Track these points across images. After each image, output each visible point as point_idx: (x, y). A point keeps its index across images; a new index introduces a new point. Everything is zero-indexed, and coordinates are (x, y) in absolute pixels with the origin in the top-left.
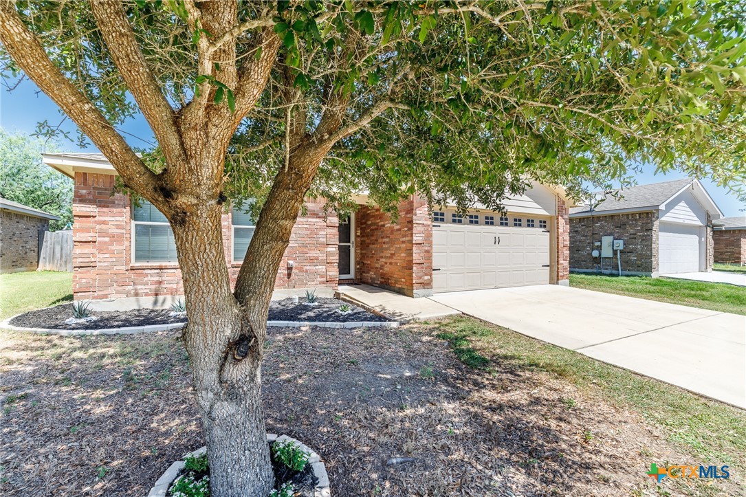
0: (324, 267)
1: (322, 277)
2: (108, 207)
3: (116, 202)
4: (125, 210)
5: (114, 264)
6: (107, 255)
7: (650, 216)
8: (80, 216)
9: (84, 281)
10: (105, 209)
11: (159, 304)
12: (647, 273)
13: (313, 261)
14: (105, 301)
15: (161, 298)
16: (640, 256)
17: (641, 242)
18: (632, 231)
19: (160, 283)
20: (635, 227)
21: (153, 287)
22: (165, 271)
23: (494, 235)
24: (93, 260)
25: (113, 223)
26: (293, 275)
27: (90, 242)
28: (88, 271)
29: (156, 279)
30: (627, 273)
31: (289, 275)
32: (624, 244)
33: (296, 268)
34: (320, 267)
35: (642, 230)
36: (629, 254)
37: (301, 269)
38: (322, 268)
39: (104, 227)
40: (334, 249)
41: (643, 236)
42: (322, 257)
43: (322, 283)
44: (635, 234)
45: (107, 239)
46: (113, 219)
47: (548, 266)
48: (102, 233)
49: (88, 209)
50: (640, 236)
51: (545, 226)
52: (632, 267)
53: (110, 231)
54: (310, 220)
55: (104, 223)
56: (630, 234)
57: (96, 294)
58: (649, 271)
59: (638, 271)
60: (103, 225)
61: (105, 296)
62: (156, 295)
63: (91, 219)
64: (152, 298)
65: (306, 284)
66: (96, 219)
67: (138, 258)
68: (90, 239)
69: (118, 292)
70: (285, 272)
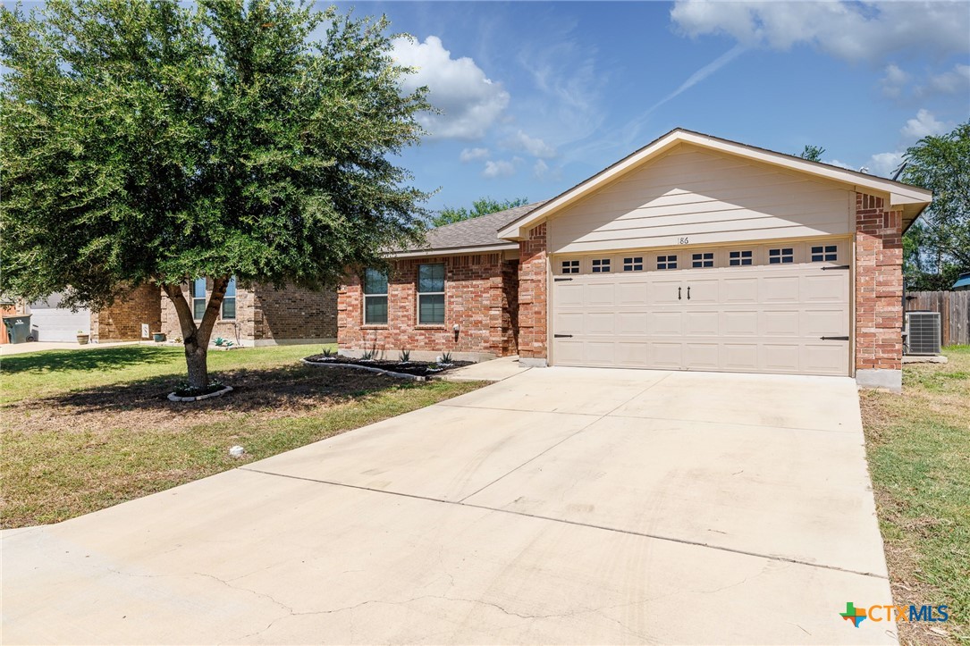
0: (488, 331)
1: (485, 342)
2: (351, 286)
4: (358, 287)
5: (354, 325)
6: (351, 320)
8: (340, 294)
9: (342, 336)
10: (350, 288)
13: (477, 324)
14: (350, 351)
19: (375, 340)
21: (372, 343)
22: (377, 331)
23: (678, 285)
24: (347, 322)
25: (354, 296)
26: (460, 339)
27: (344, 310)
28: (344, 330)
29: (373, 337)
31: (456, 338)
33: (462, 332)
34: (484, 331)
37: (466, 333)
38: (485, 333)
40: (498, 312)
42: (486, 321)
43: (486, 348)
45: (351, 308)
46: (354, 293)
47: (846, 338)
48: (349, 304)
51: (833, 258)
53: (353, 303)
54: (474, 282)
55: (350, 297)
57: (346, 345)
60: (349, 299)
61: (351, 348)
62: (374, 349)
63: (346, 294)
65: (471, 348)
67: (367, 321)
68: (345, 308)
69: (356, 345)
70: (454, 335)
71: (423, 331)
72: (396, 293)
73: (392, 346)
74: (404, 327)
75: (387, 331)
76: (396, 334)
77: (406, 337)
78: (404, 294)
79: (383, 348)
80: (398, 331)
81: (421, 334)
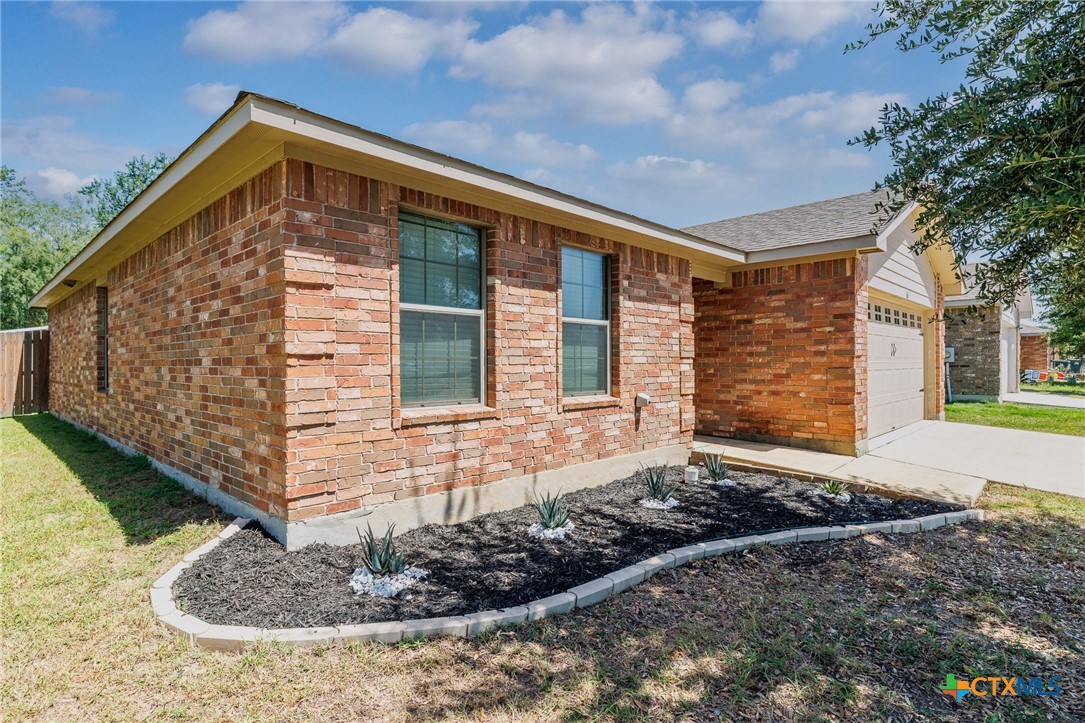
0: (676, 404)
1: (673, 423)
2: (355, 263)
3: (373, 250)
4: (388, 273)
5: (370, 414)
6: (356, 393)
7: (996, 312)
8: (299, 285)
9: (312, 465)
10: (351, 269)
11: (455, 511)
12: (991, 398)
13: (664, 391)
14: (353, 517)
15: (457, 493)
16: (981, 372)
17: (982, 351)
18: (968, 335)
19: (455, 457)
20: (973, 328)
21: (443, 468)
22: (462, 426)
23: (891, 340)
24: (330, 406)
25: (364, 305)
26: (642, 424)
27: (318, 357)
28: (319, 438)
29: (447, 447)
30: (961, 397)
31: (637, 423)
32: (956, 354)
33: (646, 408)
34: (673, 404)
35: (983, 333)
36: (963, 369)
37: (651, 410)
38: (673, 407)
39: (349, 315)
40: (688, 368)
41: (986, 341)
42: (675, 383)
43: (675, 435)
44: (973, 339)
45: (354, 349)
46: (365, 295)
47: (923, 391)
48: (344, 333)
49: (318, 266)
50: (980, 341)
51: (920, 326)
52: (968, 388)
53: (363, 327)
54: (661, 308)
55: (348, 304)
56: (965, 339)
57: (333, 499)
58: (995, 395)
59: (977, 394)
60: (347, 312)
61: (353, 503)
62: (449, 488)
63: (322, 292)
64: (440, 498)
65: (659, 439)
66: (333, 293)
67: (402, 396)
68: (322, 349)
69: (377, 490)
70: (632, 417)
71: (578, 414)
72: (517, 309)
73: (508, 465)
74: (537, 406)
75: (493, 424)
76: (518, 428)
77: (543, 434)
78: (537, 314)
79: (479, 478)
80: (522, 420)
81: (577, 422)
